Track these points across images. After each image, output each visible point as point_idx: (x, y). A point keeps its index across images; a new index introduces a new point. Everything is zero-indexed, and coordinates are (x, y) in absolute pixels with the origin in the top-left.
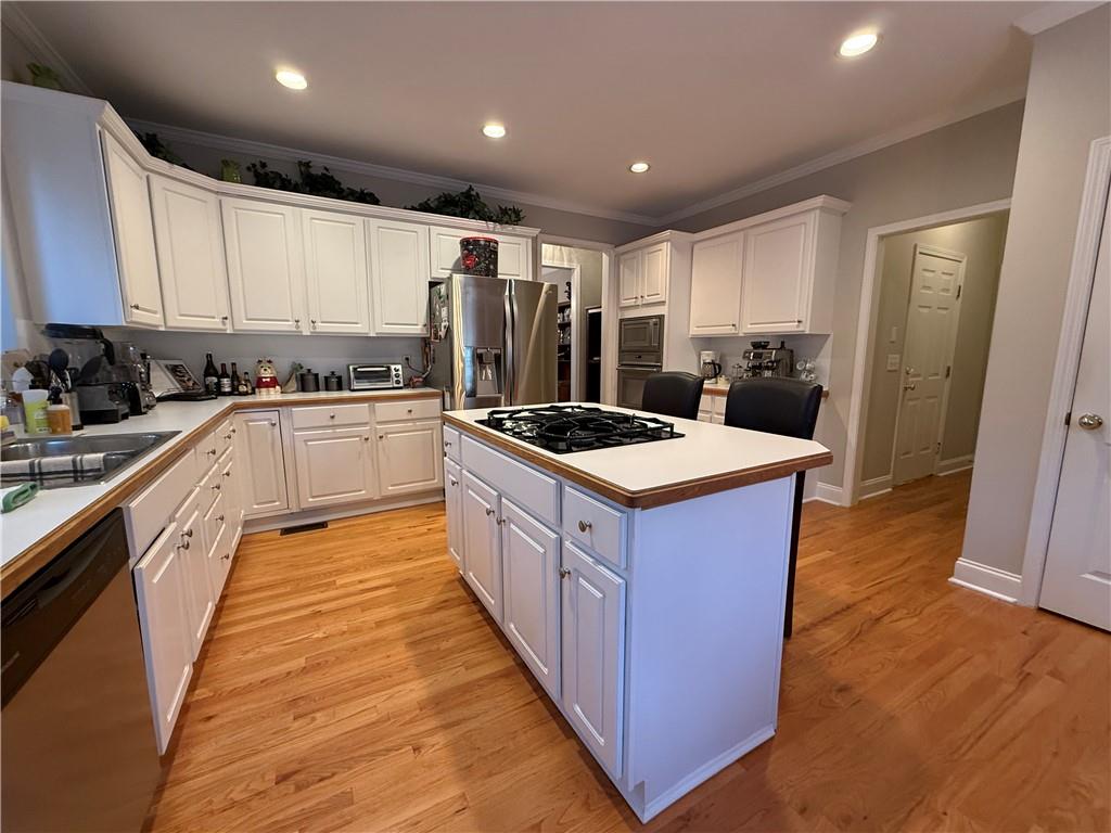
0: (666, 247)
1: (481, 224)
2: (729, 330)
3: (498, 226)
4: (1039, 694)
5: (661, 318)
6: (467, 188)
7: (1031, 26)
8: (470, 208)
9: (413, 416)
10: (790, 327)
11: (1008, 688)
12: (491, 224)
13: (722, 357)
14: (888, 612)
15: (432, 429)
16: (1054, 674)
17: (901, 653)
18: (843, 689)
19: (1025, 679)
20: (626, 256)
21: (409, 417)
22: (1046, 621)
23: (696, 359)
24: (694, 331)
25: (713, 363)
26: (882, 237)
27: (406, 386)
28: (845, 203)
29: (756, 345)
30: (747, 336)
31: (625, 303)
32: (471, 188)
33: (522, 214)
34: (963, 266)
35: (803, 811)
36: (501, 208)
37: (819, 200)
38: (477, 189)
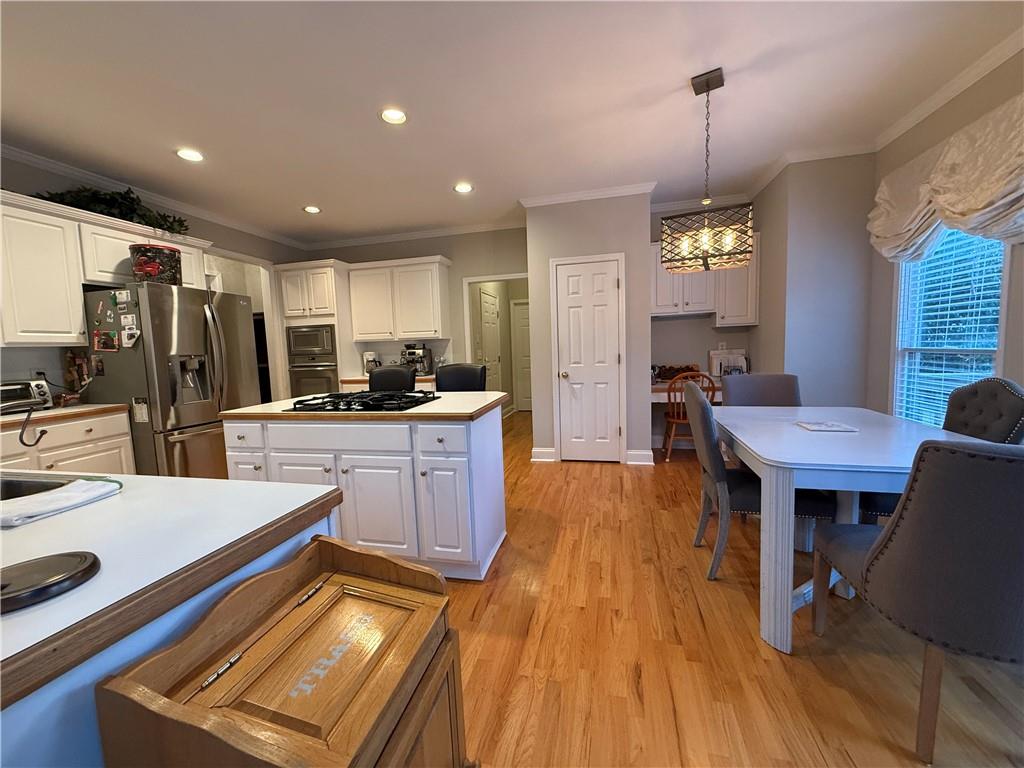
0: (330, 272)
1: (149, 230)
2: (387, 337)
3: (167, 234)
4: (573, 486)
5: (332, 327)
6: (126, 189)
7: (527, 203)
8: (133, 211)
9: (92, 435)
10: (430, 335)
11: (565, 487)
12: (159, 232)
13: (379, 355)
14: (518, 479)
15: (120, 447)
16: (574, 478)
17: (530, 491)
18: (519, 510)
19: (568, 483)
20: (289, 273)
21: (88, 437)
22: (565, 464)
23: (359, 358)
24: (358, 337)
25: (374, 361)
26: (470, 284)
27: (56, 405)
28: (448, 261)
29: (408, 347)
30: (401, 341)
31: (289, 313)
32: (129, 191)
33: (186, 224)
34: (497, 300)
35: (530, 547)
36: (159, 215)
37: (438, 258)
38: (137, 192)
